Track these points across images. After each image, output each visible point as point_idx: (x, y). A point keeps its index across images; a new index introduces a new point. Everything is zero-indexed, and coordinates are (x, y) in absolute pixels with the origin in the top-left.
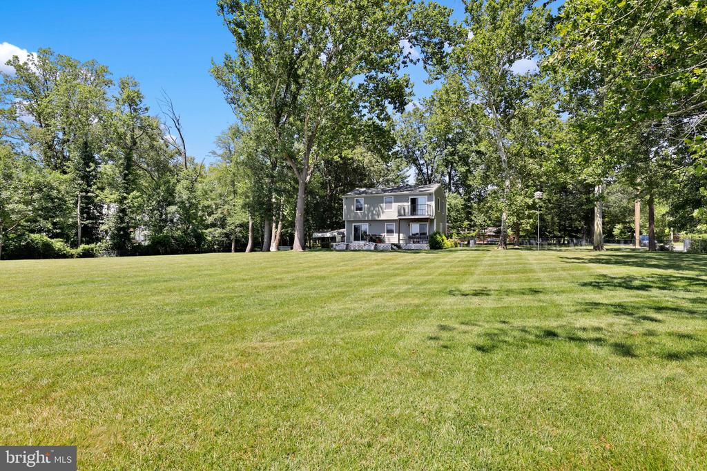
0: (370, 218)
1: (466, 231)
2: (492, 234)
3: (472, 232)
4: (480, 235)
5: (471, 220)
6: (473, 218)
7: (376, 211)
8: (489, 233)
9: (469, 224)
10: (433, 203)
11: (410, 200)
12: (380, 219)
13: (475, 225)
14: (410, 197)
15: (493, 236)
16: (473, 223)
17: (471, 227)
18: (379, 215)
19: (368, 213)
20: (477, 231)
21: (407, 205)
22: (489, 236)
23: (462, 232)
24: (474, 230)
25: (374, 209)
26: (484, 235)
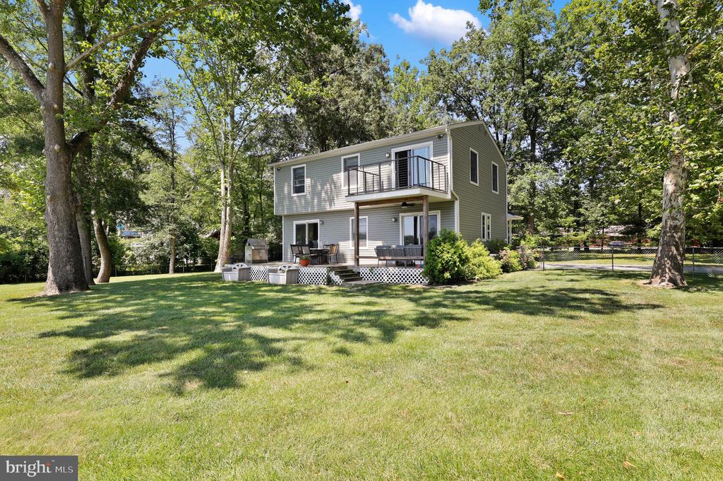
0: (316, 210)
1: (572, 232)
2: (617, 234)
3: (581, 232)
4: (594, 237)
5: (580, 215)
6: (582, 210)
7: (326, 193)
8: (612, 235)
9: (575, 221)
10: (447, 160)
11: (393, 157)
12: (334, 208)
13: (585, 222)
14: (394, 151)
15: (618, 238)
16: (582, 219)
17: (579, 225)
18: (331, 201)
19: (313, 199)
20: (590, 231)
21: (389, 170)
22: (612, 238)
23: (564, 233)
24: (585, 231)
25: (322, 188)
26: (602, 238)
